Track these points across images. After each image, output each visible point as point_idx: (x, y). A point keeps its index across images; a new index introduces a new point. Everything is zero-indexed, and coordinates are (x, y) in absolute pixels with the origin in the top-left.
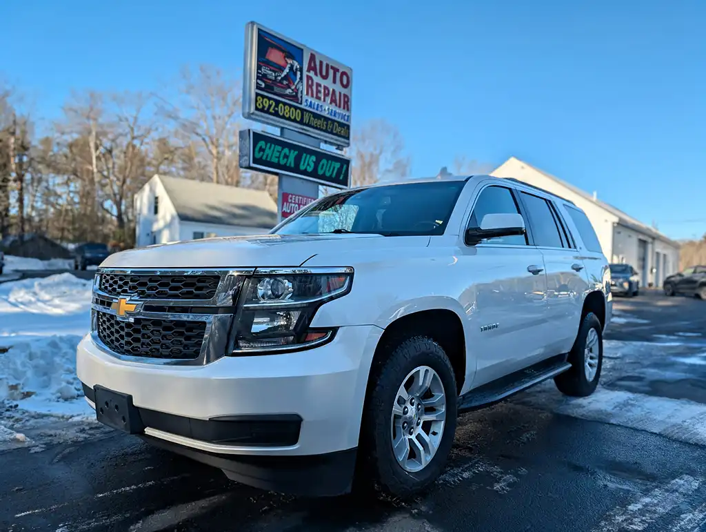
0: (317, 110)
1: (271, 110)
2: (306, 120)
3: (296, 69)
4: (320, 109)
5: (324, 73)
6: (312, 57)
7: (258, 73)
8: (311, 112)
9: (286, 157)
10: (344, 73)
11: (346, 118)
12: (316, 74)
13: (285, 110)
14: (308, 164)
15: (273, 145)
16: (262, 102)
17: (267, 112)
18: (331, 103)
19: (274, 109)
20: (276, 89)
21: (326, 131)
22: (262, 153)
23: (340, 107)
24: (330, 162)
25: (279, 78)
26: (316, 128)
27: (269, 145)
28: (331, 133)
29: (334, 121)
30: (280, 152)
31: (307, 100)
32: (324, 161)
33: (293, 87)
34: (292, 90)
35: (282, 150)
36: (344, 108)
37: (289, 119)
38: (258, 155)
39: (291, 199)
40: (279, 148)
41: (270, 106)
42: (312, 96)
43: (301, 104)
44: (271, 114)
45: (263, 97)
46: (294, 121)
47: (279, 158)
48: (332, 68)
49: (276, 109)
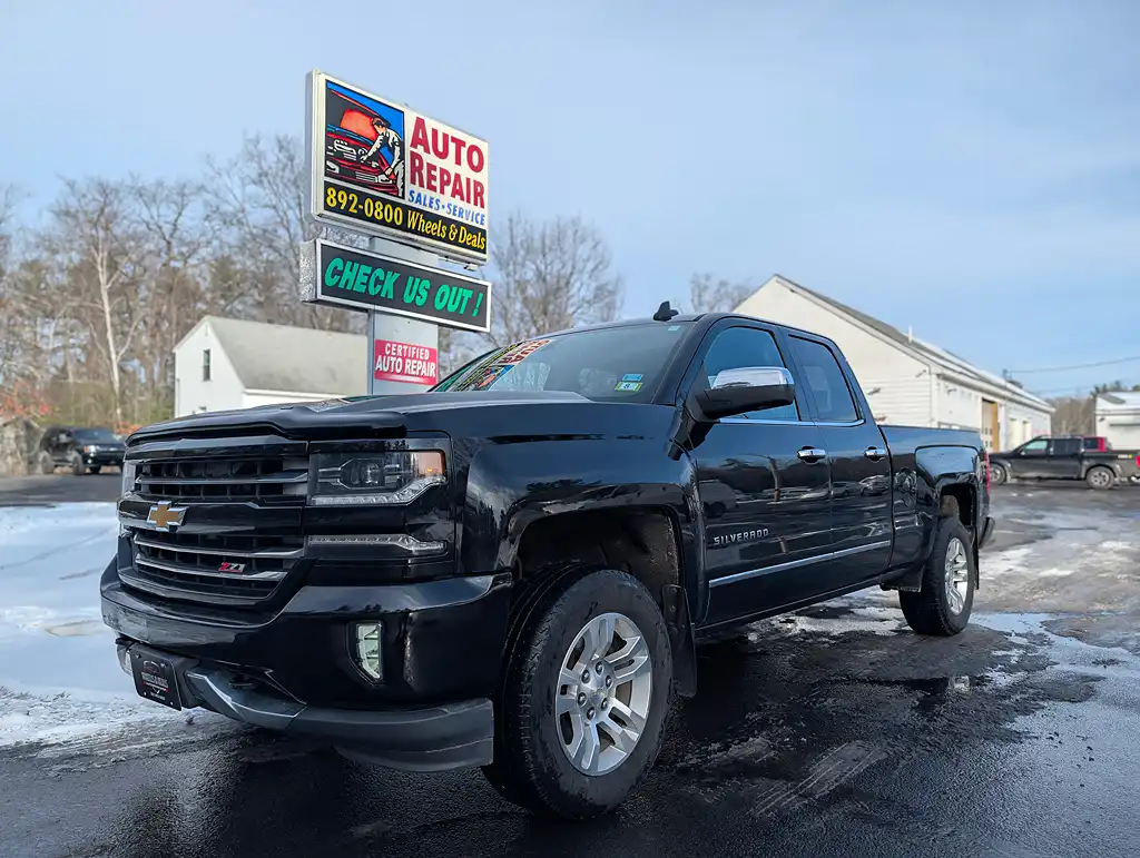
0: (431, 207)
1: (352, 210)
2: (412, 222)
3: (394, 144)
4: (434, 205)
5: (440, 149)
6: (420, 124)
7: (327, 150)
8: (421, 211)
9: (378, 282)
10: (473, 148)
11: (479, 219)
12: (427, 150)
13: (375, 209)
14: (418, 294)
15: (356, 265)
16: (336, 197)
17: (346, 212)
18: (453, 196)
19: (356, 208)
20: (361, 176)
21: (446, 240)
22: (337, 278)
23: (468, 201)
24: (455, 289)
25: (365, 158)
26: (430, 236)
27: (349, 264)
28: (455, 243)
29: (458, 225)
30: (370, 276)
31: (412, 192)
32: (445, 288)
33: (388, 172)
34: (387, 176)
35: (372, 271)
36: (476, 204)
37: (383, 222)
38: (330, 282)
39: (390, 349)
40: (368, 270)
41: (350, 203)
42: (421, 185)
43: (403, 197)
44: (351, 215)
45: (338, 188)
46: (393, 225)
47: (367, 284)
48: (454, 140)
49: (361, 207)
